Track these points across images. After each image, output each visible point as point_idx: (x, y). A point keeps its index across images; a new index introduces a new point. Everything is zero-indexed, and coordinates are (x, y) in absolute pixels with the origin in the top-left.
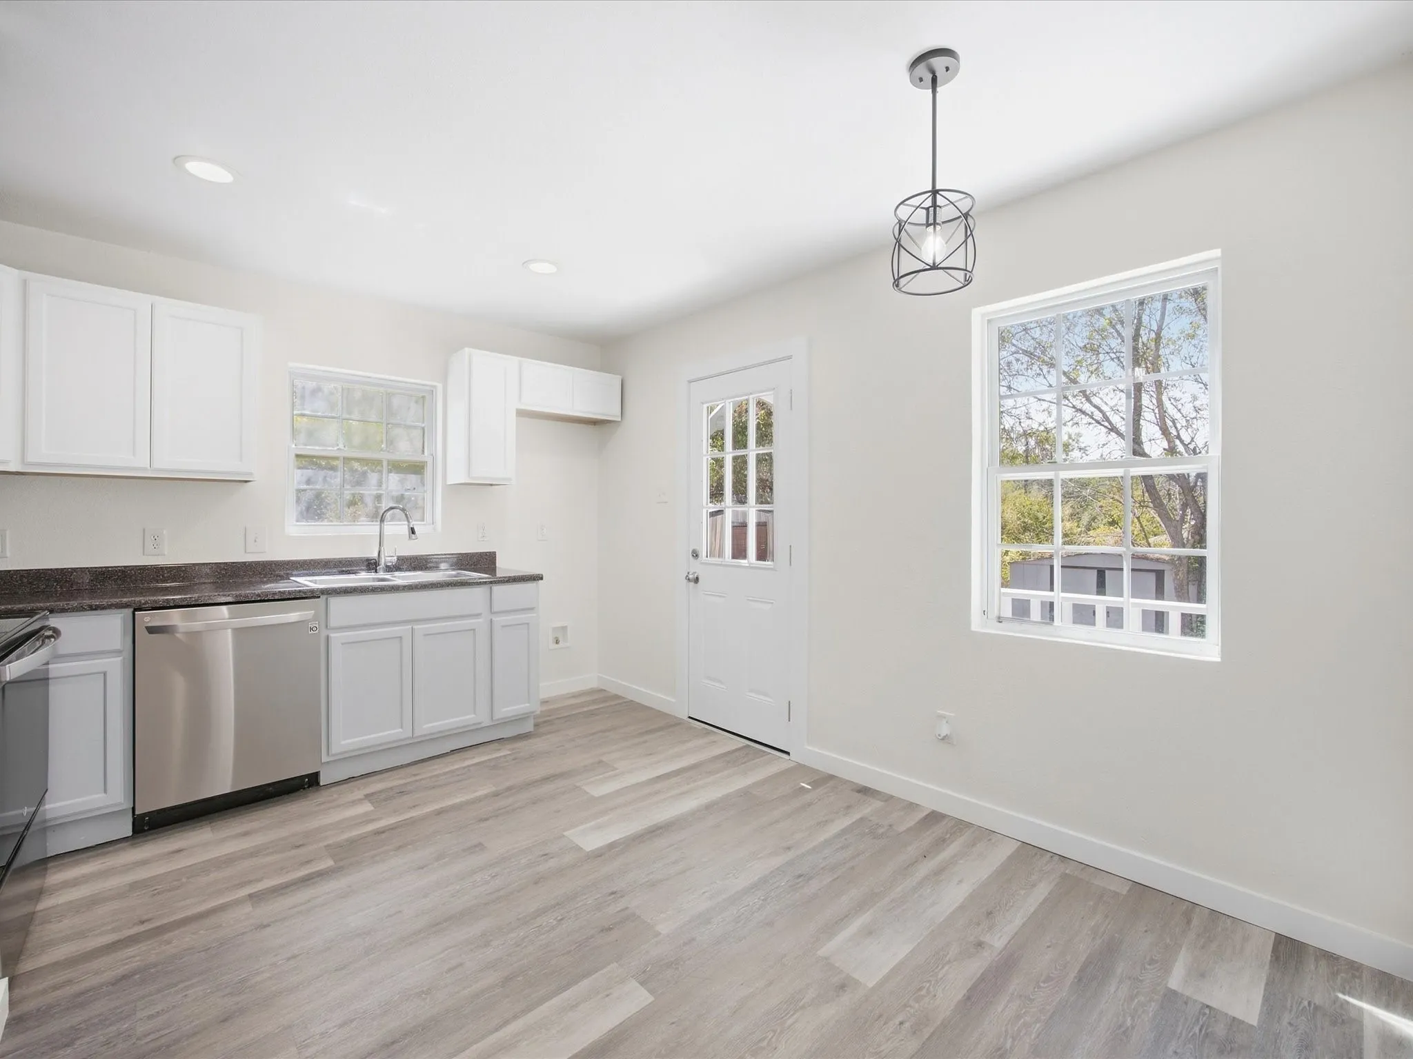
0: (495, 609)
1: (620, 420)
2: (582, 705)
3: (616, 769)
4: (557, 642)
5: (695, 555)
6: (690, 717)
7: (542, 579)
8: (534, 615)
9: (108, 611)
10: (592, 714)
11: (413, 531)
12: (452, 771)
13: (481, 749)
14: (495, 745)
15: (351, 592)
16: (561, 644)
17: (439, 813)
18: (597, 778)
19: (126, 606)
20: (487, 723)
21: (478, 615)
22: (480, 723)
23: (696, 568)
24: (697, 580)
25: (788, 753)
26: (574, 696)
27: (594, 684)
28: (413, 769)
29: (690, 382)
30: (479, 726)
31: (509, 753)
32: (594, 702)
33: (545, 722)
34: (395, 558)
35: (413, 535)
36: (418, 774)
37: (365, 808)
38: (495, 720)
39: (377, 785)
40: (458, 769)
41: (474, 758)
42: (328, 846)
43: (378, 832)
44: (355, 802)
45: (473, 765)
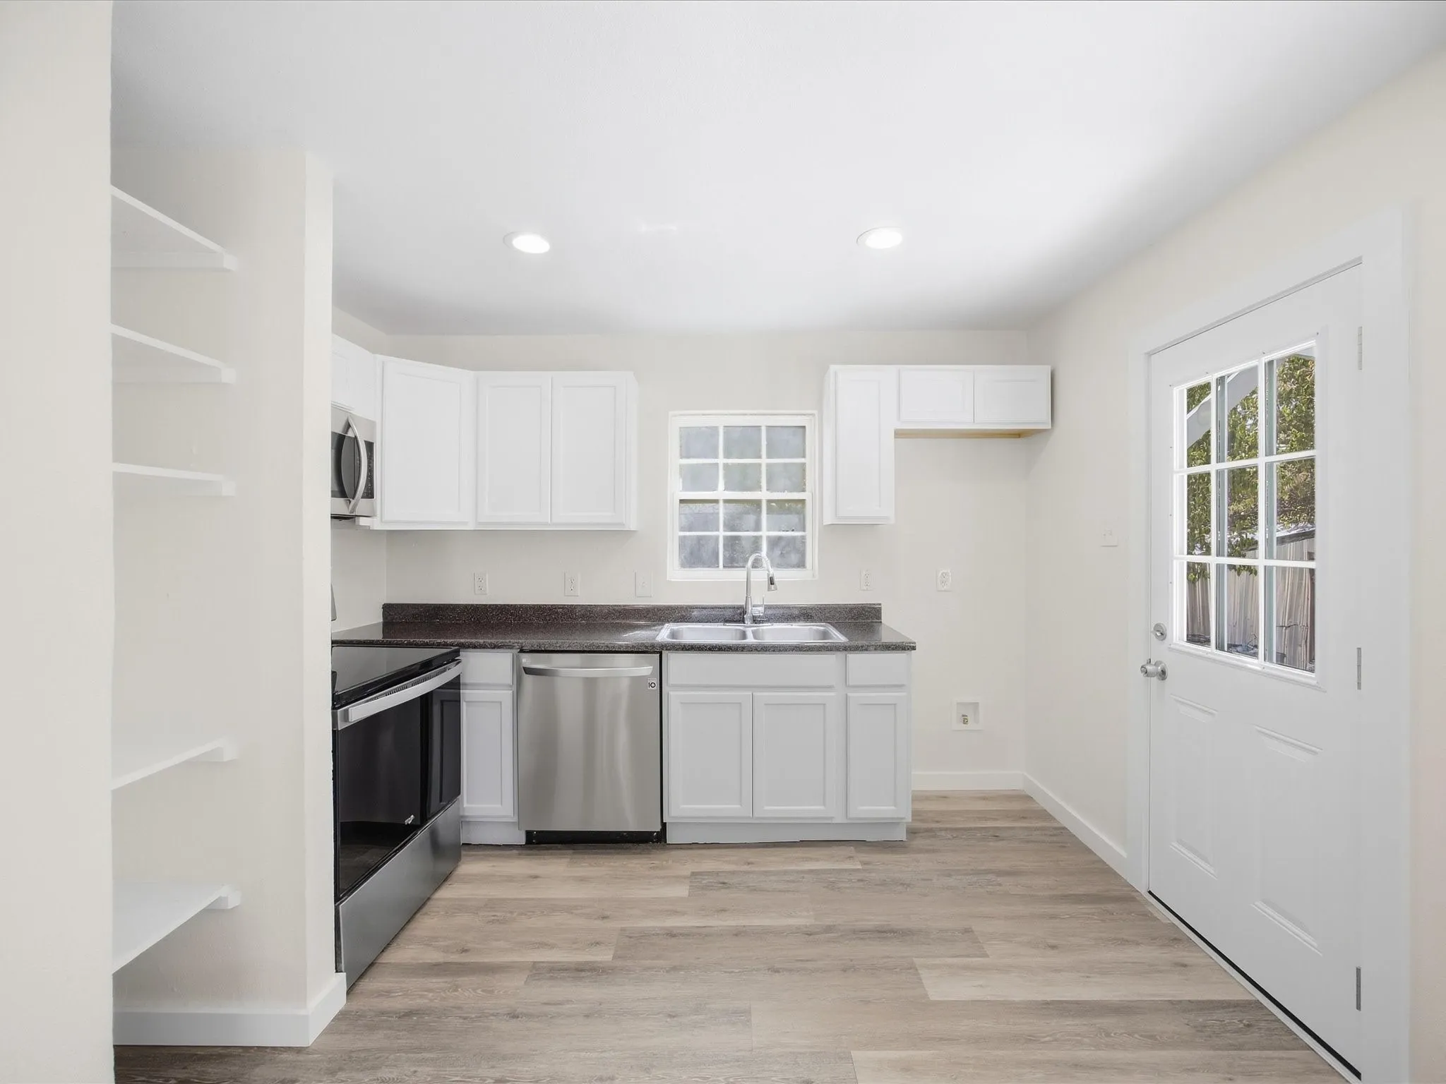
0: (851, 683)
1: (1050, 427)
2: (983, 815)
3: (987, 956)
4: (965, 722)
5: (1162, 634)
6: (1150, 892)
7: (914, 648)
8: (904, 694)
9: (502, 650)
10: (996, 835)
11: (772, 582)
12: (786, 872)
13: (835, 850)
14: (850, 850)
15: (688, 650)
16: (971, 725)
17: (738, 933)
18: (950, 960)
19: (510, 647)
20: (839, 819)
21: (829, 688)
22: (832, 818)
23: (1160, 653)
24: (1163, 674)
25: (1358, 1075)
26: (985, 797)
27: (1017, 786)
29: (1150, 354)
31: (860, 867)
32: (1007, 815)
33: (928, 830)
34: (761, 609)
35: (773, 586)
36: (752, 863)
37: (682, 891)
38: (850, 819)
39: (709, 863)
40: (793, 871)
41: (817, 860)
42: (623, 930)
43: (671, 934)
44: (679, 879)
45: (811, 871)
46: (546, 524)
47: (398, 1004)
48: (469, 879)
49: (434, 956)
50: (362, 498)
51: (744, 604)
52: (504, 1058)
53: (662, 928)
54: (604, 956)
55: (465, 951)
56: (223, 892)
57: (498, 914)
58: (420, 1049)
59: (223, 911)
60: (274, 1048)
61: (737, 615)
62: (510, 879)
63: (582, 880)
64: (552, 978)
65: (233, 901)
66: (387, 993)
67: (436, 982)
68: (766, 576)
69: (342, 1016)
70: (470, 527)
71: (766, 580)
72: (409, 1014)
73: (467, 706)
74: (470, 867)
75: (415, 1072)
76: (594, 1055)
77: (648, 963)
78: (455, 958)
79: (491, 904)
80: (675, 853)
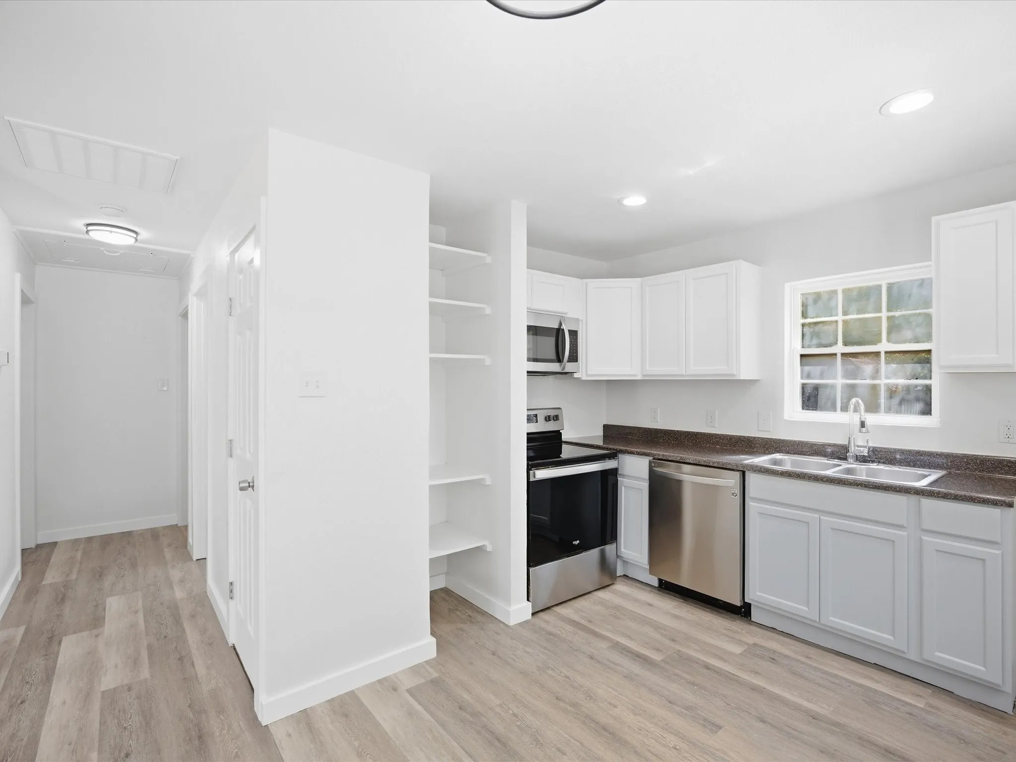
8: (998, 552)
11: (863, 424)
12: (836, 676)
20: (913, 656)
21: (901, 527)
28: (813, 651)
30: (902, 655)
34: (866, 450)
36: (810, 658)
37: (737, 649)
38: (924, 660)
39: (774, 644)
40: (843, 678)
41: (877, 682)
42: (679, 651)
43: (707, 667)
44: (740, 642)
45: (861, 686)
46: (683, 375)
47: (550, 628)
48: (615, 593)
49: (576, 617)
50: (568, 362)
51: (847, 443)
52: (575, 670)
53: (703, 661)
54: (657, 657)
55: (590, 622)
56: (486, 543)
57: (617, 613)
58: (545, 648)
59: (484, 550)
60: (500, 621)
61: (840, 453)
62: (636, 600)
63: (677, 617)
64: (622, 653)
65: (489, 548)
66: (547, 622)
67: (569, 628)
68: (859, 420)
69: (526, 622)
70: (639, 378)
71: (858, 423)
72: (551, 634)
73: (625, 489)
74: (620, 587)
75: (539, 655)
76: (615, 693)
77: (679, 672)
78: (583, 622)
79: (617, 608)
80: (753, 628)
